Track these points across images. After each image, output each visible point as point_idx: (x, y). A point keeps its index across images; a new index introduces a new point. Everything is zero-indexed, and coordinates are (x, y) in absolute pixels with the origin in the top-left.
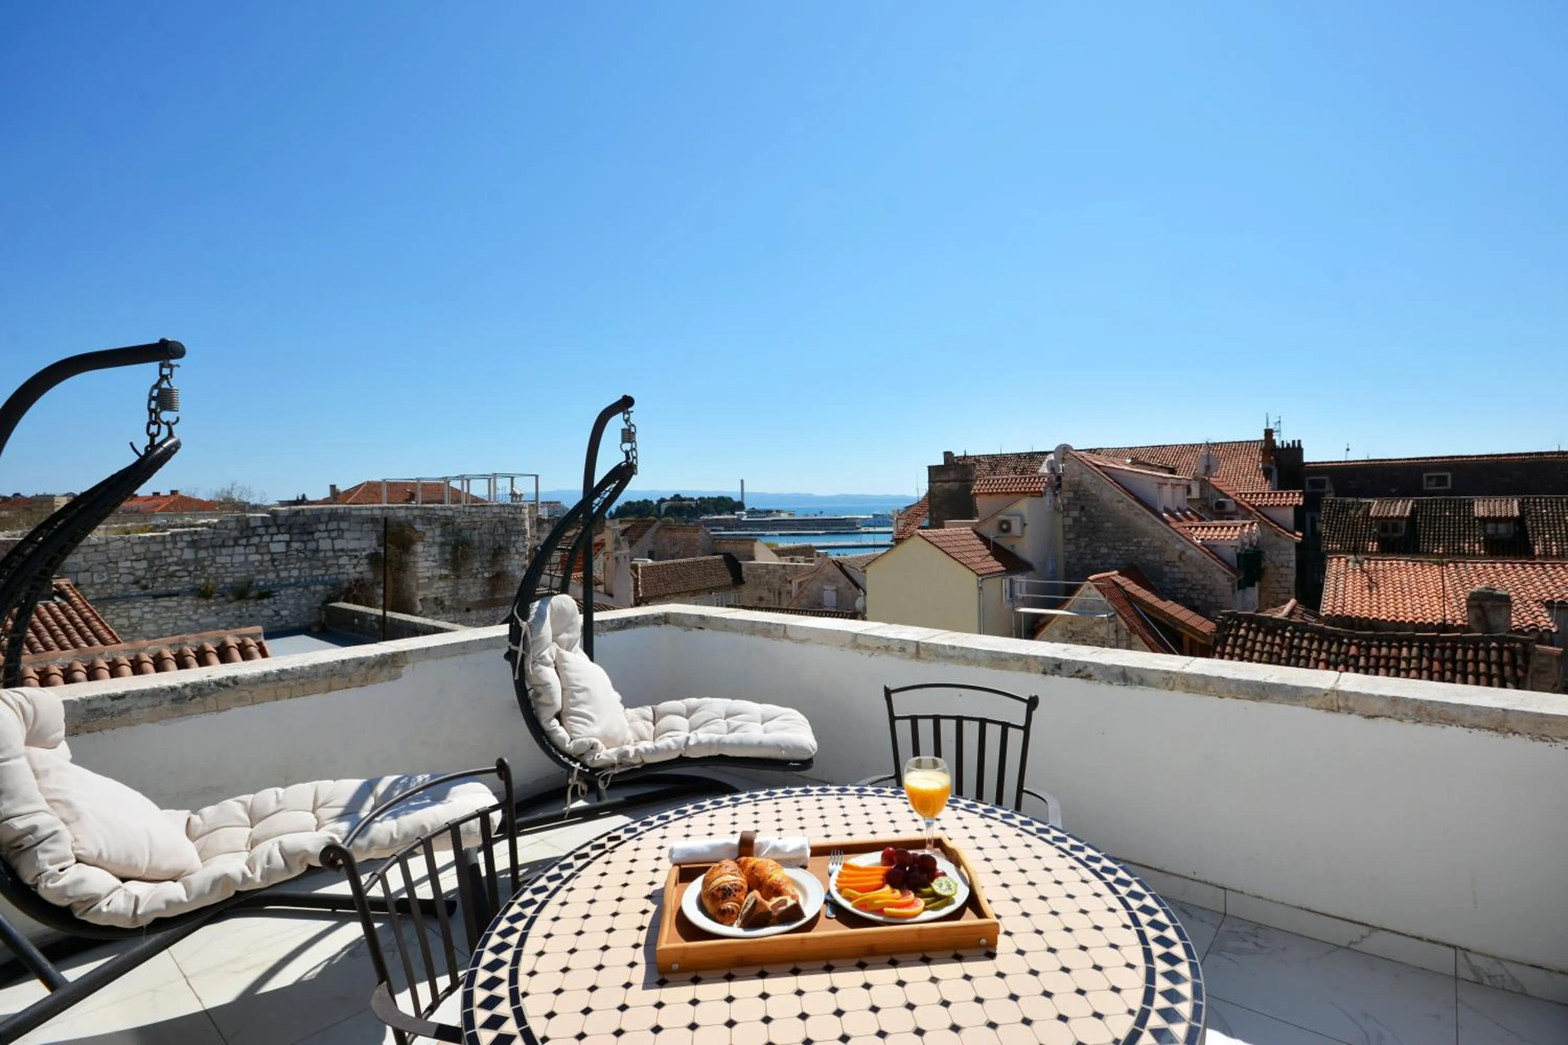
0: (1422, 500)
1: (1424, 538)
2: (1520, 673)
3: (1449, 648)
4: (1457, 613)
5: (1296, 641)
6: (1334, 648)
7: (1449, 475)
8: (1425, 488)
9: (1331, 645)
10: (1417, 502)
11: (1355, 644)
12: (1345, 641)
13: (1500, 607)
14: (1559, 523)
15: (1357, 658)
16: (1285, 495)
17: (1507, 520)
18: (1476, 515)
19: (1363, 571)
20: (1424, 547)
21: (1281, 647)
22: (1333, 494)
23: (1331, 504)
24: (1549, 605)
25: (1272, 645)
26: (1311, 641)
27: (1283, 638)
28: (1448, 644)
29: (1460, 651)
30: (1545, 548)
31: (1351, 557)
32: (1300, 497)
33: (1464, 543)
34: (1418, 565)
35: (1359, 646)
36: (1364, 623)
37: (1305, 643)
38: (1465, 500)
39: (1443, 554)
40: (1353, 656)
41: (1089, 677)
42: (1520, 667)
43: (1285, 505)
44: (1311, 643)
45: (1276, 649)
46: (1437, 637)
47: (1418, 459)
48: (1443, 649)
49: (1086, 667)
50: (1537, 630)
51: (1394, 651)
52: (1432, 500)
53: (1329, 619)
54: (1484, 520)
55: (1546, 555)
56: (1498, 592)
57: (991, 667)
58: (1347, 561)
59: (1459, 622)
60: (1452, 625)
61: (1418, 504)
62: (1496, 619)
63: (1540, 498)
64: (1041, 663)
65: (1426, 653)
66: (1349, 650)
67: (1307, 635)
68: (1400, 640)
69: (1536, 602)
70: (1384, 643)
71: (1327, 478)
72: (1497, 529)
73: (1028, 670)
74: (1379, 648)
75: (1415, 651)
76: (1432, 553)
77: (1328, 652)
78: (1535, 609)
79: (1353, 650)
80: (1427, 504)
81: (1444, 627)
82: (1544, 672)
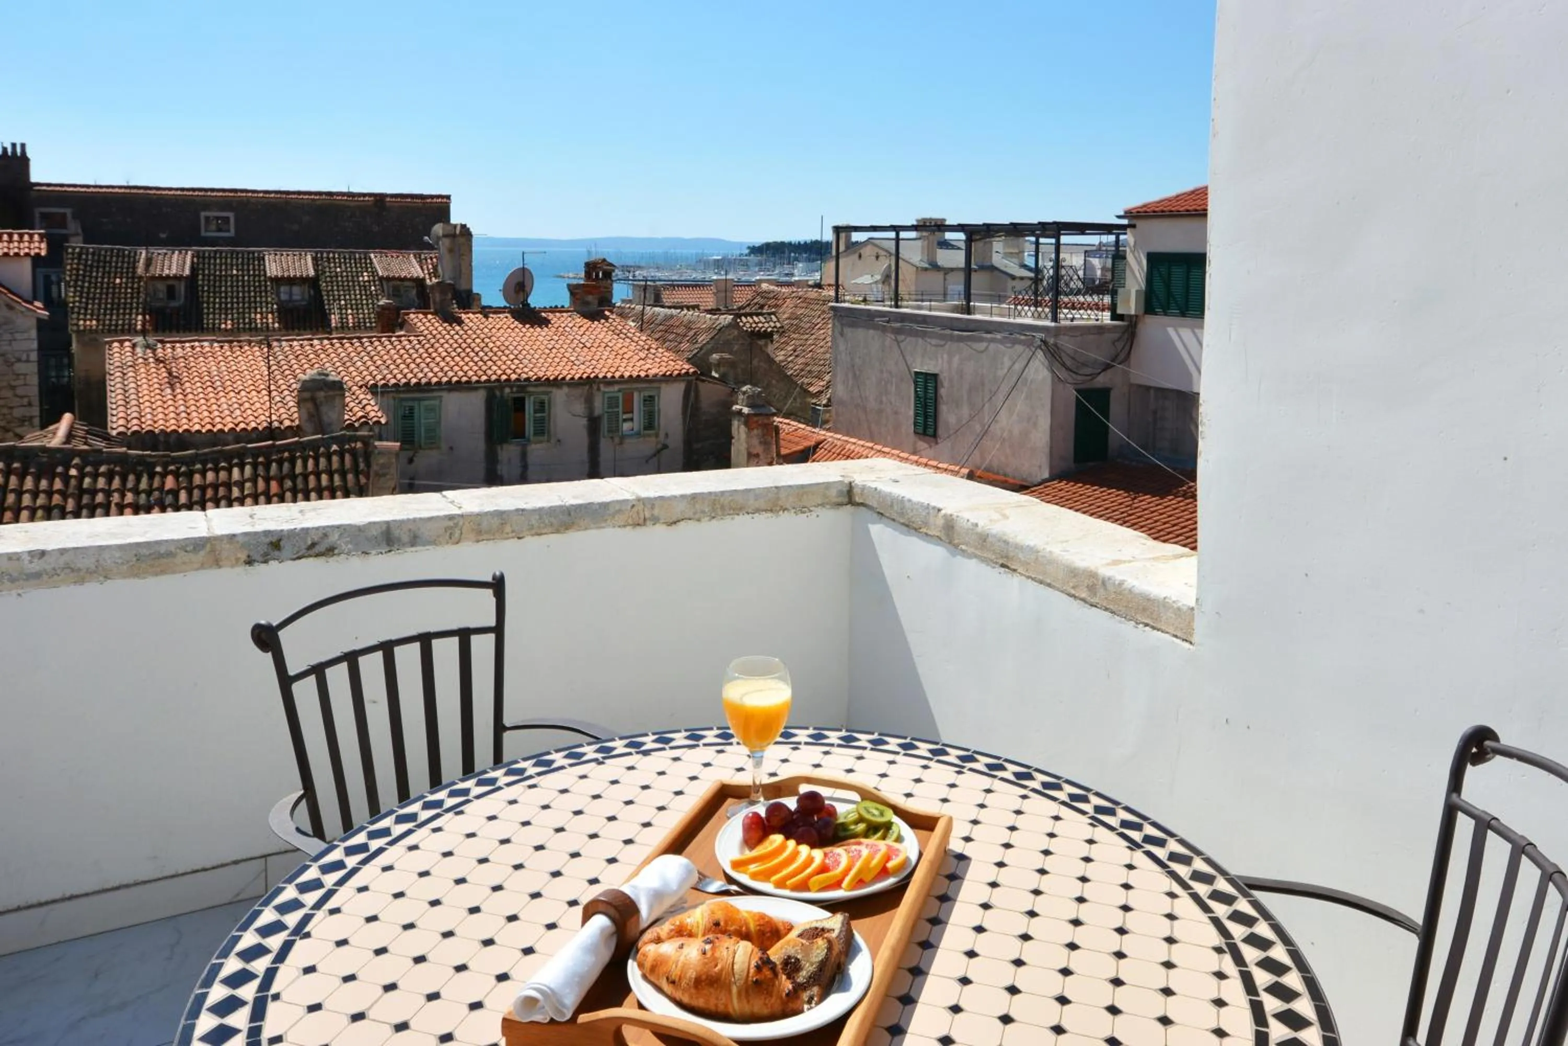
0: (204, 252)
1: (208, 308)
2: (363, 480)
3: (286, 460)
4: (282, 410)
5: (87, 481)
6: (144, 485)
7: (231, 215)
8: (203, 234)
9: (138, 481)
10: (197, 255)
11: (171, 472)
12: (158, 469)
13: (333, 397)
14: (354, 286)
15: (175, 493)
16: (16, 237)
17: (303, 280)
18: (268, 274)
19: (158, 361)
20: (208, 321)
21: (64, 494)
22: (81, 238)
23: (80, 254)
24: (373, 389)
25: (50, 493)
26: (110, 477)
27: (66, 478)
28: (286, 454)
29: (299, 463)
30: (342, 318)
31: (139, 339)
32: (41, 242)
33: (256, 313)
34: (226, 346)
35: (177, 474)
36: (173, 438)
37: (101, 483)
38: (253, 253)
39: (232, 330)
40: (170, 491)
41: (330, 551)
42: (362, 472)
43: (17, 255)
44: (110, 481)
45: (57, 499)
46: (273, 446)
47: (194, 190)
48: (280, 463)
49: (326, 535)
50: (366, 423)
51: (223, 475)
52: (216, 252)
53: (124, 439)
54: (277, 281)
55: (342, 327)
56: (330, 378)
57: (136, 576)
58: (134, 346)
59: (287, 423)
60: (279, 428)
61: (198, 257)
62: (329, 415)
63: (334, 253)
64: (244, 546)
65: (261, 471)
66: (163, 484)
67: (103, 469)
68: (229, 457)
69: (361, 387)
70: (210, 466)
71: (68, 211)
72: (291, 294)
73: (217, 563)
74: (203, 473)
75: (248, 470)
76: (219, 329)
77: (136, 491)
78: (362, 396)
79: (170, 482)
80: (210, 258)
81: (271, 432)
82: (384, 475)
